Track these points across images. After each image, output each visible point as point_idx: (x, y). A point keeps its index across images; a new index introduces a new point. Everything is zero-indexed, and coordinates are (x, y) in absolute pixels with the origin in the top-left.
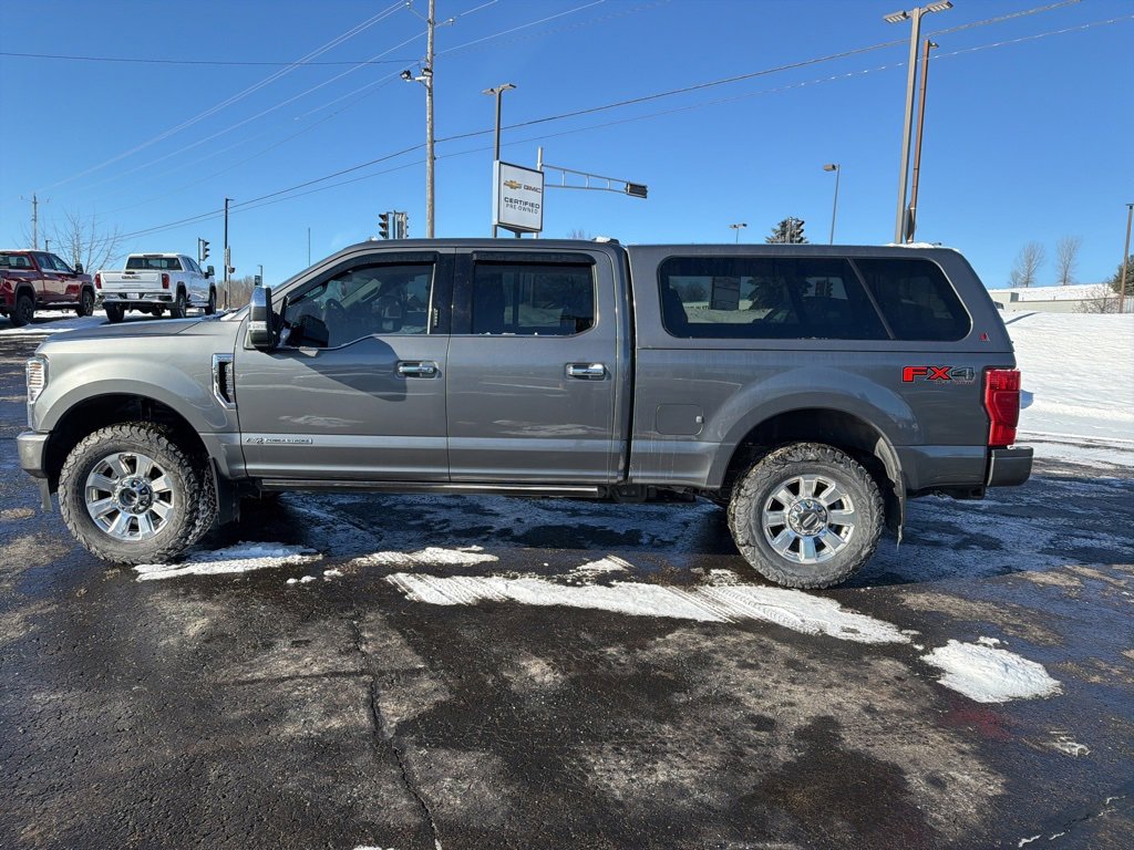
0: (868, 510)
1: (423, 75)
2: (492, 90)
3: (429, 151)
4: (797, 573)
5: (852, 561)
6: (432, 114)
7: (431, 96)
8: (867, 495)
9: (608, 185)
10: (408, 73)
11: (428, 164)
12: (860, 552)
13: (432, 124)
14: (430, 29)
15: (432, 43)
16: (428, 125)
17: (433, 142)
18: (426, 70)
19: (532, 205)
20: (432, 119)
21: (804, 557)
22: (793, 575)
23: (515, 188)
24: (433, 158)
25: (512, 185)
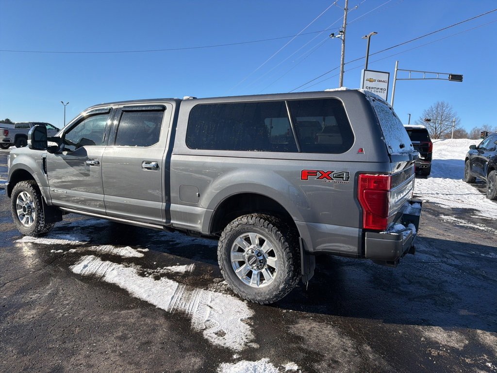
0: (282, 260)
1: (339, 34)
2: (366, 36)
3: (341, 69)
4: (245, 291)
5: (274, 291)
6: (344, 52)
7: (344, 43)
8: (281, 250)
9: (437, 76)
10: (333, 34)
11: (340, 75)
12: (279, 286)
13: (344, 57)
14: (345, 12)
15: (346, 19)
16: (342, 57)
17: (343, 64)
18: (342, 32)
19: (382, 89)
20: (344, 54)
21: (253, 283)
22: (244, 292)
23: (372, 82)
24: (343, 72)
25: (371, 81)
